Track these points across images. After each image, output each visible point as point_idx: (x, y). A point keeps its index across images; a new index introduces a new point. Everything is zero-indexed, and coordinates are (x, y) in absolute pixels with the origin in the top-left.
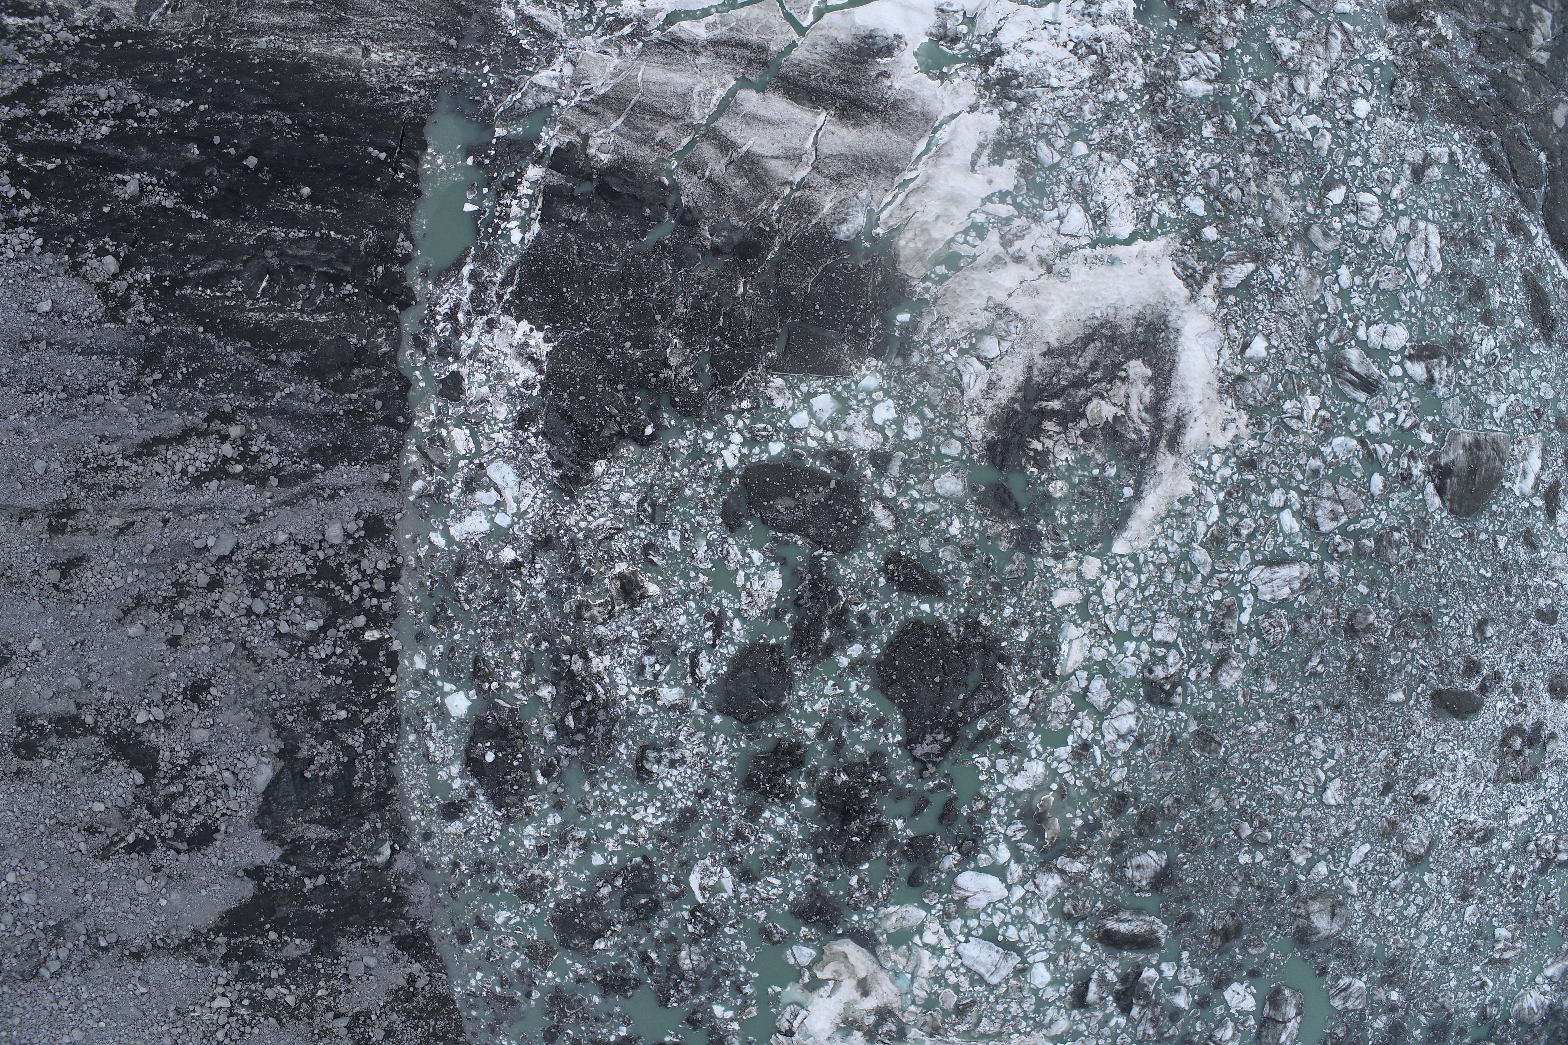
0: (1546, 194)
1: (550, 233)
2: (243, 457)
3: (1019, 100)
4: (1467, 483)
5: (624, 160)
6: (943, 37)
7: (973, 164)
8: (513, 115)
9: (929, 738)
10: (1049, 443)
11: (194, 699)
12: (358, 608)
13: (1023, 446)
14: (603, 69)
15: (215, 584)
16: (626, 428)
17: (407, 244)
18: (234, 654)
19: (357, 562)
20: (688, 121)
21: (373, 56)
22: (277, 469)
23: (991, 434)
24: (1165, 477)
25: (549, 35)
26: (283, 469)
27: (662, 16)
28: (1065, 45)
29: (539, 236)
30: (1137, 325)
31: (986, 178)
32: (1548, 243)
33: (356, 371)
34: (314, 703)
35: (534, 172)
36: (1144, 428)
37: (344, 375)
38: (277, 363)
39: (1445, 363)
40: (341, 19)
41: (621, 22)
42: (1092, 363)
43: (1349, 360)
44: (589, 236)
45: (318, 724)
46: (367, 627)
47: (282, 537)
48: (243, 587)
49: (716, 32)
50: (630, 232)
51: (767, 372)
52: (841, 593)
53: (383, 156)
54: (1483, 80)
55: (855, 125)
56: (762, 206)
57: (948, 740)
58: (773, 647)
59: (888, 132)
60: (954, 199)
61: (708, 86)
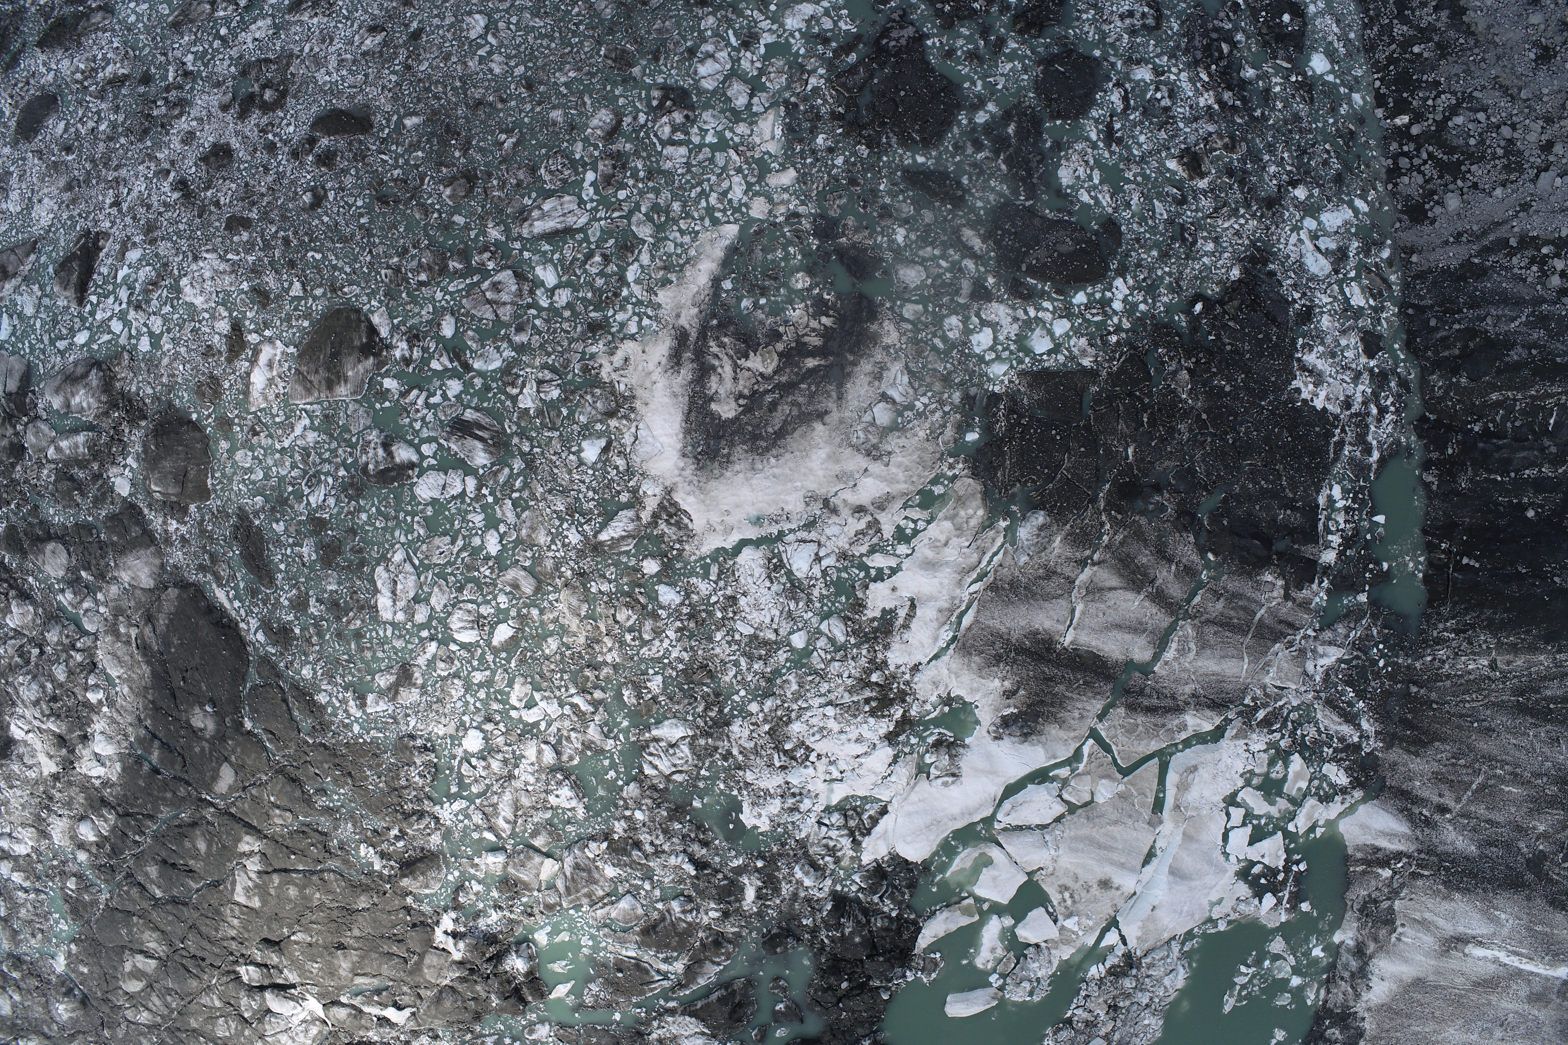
0: (244, 681)
1: (1309, 495)
2: (1543, 261)
3: (869, 684)
4: (341, 343)
5: (1250, 575)
6: (951, 745)
7: (913, 606)
8: (1353, 615)
9: (903, 42)
10: (814, 324)
11: (1546, 48)
12: (1419, 141)
13: (841, 319)
14: (1280, 670)
15: (1547, 147)
16: (1219, 309)
17: (1430, 479)
18: (1520, 89)
19: (1427, 182)
20: (1196, 621)
21: (1486, 663)
22: (1511, 255)
23: (874, 327)
24: (689, 303)
25: (1330, 703)
26: (1506, 255)
27: (1230, 732)
28: (819, 756)
29: (1318, 492)
30: (729, 455)
31: (898, 593)
32: (242, 625)
33: (1457, 352)
34: (1443, 56)
35: (1329, 557)
36: (715, 349)
37: (1467, 346)
38: (1529, 347)
39: (371, 467)
40: (1522, 695)
41: (1266, 723)
42: (775, 410)
43: (485, 451)
44: (1274, 494)
45: (1436, 38)
46: (1408, 126)
47: (1498, 192)
48: (1522, 148)
49: (1176, 722)
50: (1238, 502)
51: (1097, 371)
52: (1003, 167)
53: (1465, 561)
54: (322, 802)
55: (1036, 633)
56: (1119, 537)
57: (884, 41)
58: (1058, 118)
59: (1003, 629)
60: (930, 565)
61: (1182, 660)
